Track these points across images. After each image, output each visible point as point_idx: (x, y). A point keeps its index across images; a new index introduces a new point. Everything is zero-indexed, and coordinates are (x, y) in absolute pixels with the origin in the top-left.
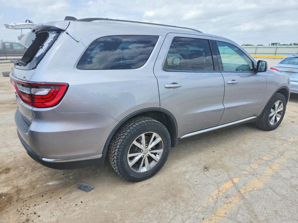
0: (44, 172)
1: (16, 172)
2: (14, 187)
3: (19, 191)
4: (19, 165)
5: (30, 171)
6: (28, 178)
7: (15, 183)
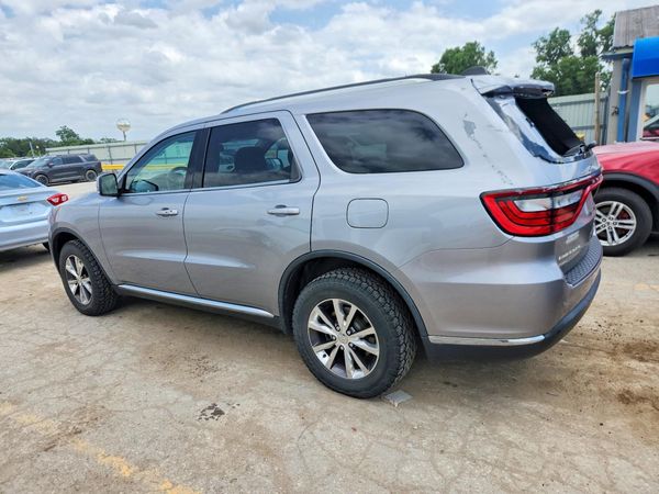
0: (558, 360)
1: (609, 385)
2: (620, 362)
3: (612, 354)
4: (598, 398)
5: (581, 374)
6: (590, 363)
7: (615, 367)
